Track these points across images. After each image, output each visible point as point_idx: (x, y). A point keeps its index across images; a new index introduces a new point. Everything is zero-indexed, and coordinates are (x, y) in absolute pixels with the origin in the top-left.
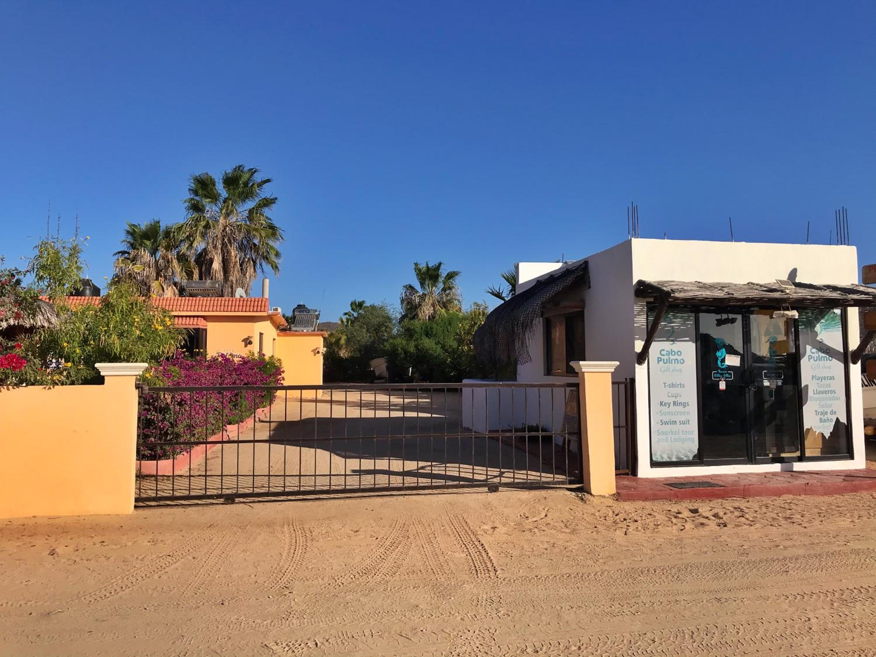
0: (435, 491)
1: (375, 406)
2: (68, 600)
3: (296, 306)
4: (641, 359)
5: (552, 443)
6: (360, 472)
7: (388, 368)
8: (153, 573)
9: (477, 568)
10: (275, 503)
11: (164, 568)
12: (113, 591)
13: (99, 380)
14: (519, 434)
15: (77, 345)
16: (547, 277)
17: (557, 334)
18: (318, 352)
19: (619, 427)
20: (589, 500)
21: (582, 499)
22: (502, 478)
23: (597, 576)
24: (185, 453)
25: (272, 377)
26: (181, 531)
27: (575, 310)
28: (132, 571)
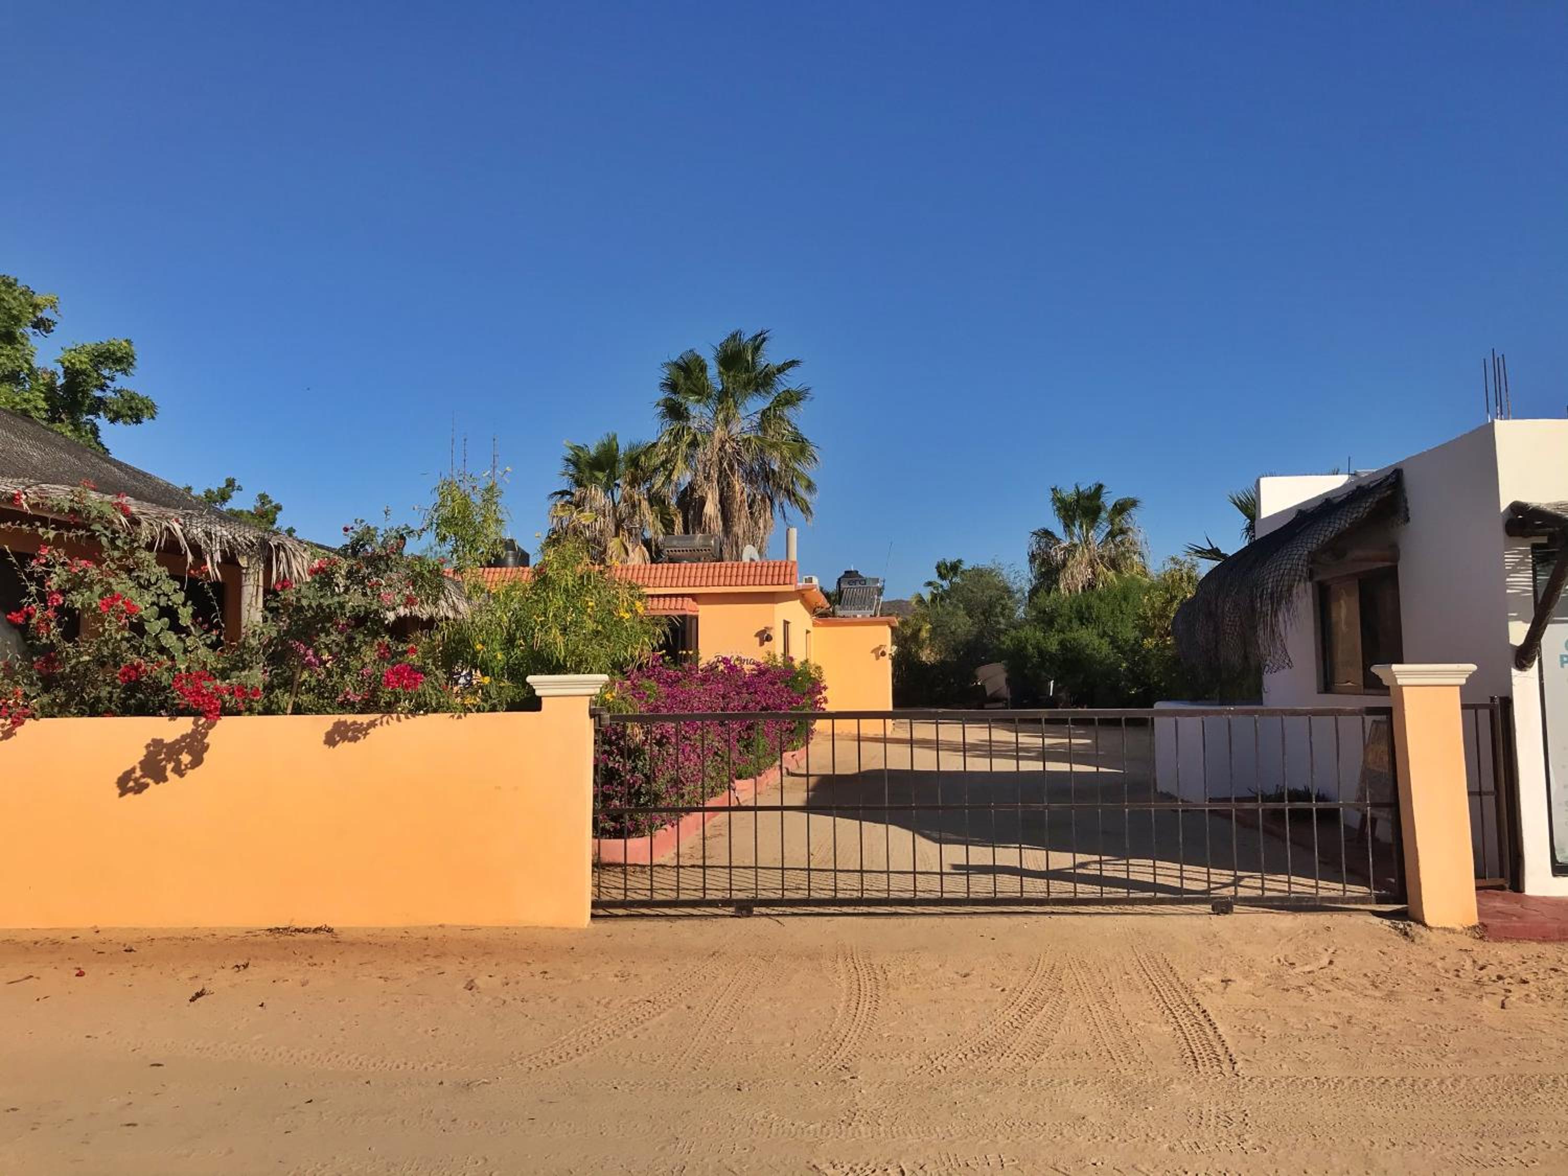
0: (1107, 909)
1: (990, 750)
2: (496, 1065)
3: (843, 573)
4: (1524, 659)
5: (1339, 823)
6: (967, 870)
7: (1008, 681)
8: (624, 1029)
9: (1196, 1054)
10: (820, 918)
11: (642, 1022)
12: (564, 1055)
13: (532, 703)
14: (1271, 805)
15: (497, 647)
16: (1319, 503)
17: (1343, 612)
18: (883, 654)
19: (1480, 794)
20: (1422, 937)
21: (1406, 934)
22: (1239, 889)
23: (1444, 1087)
24: (668, 827)
25: (807, 697)
26: (666, 960)
27: (1380, 565)
28: (592, 1023)
